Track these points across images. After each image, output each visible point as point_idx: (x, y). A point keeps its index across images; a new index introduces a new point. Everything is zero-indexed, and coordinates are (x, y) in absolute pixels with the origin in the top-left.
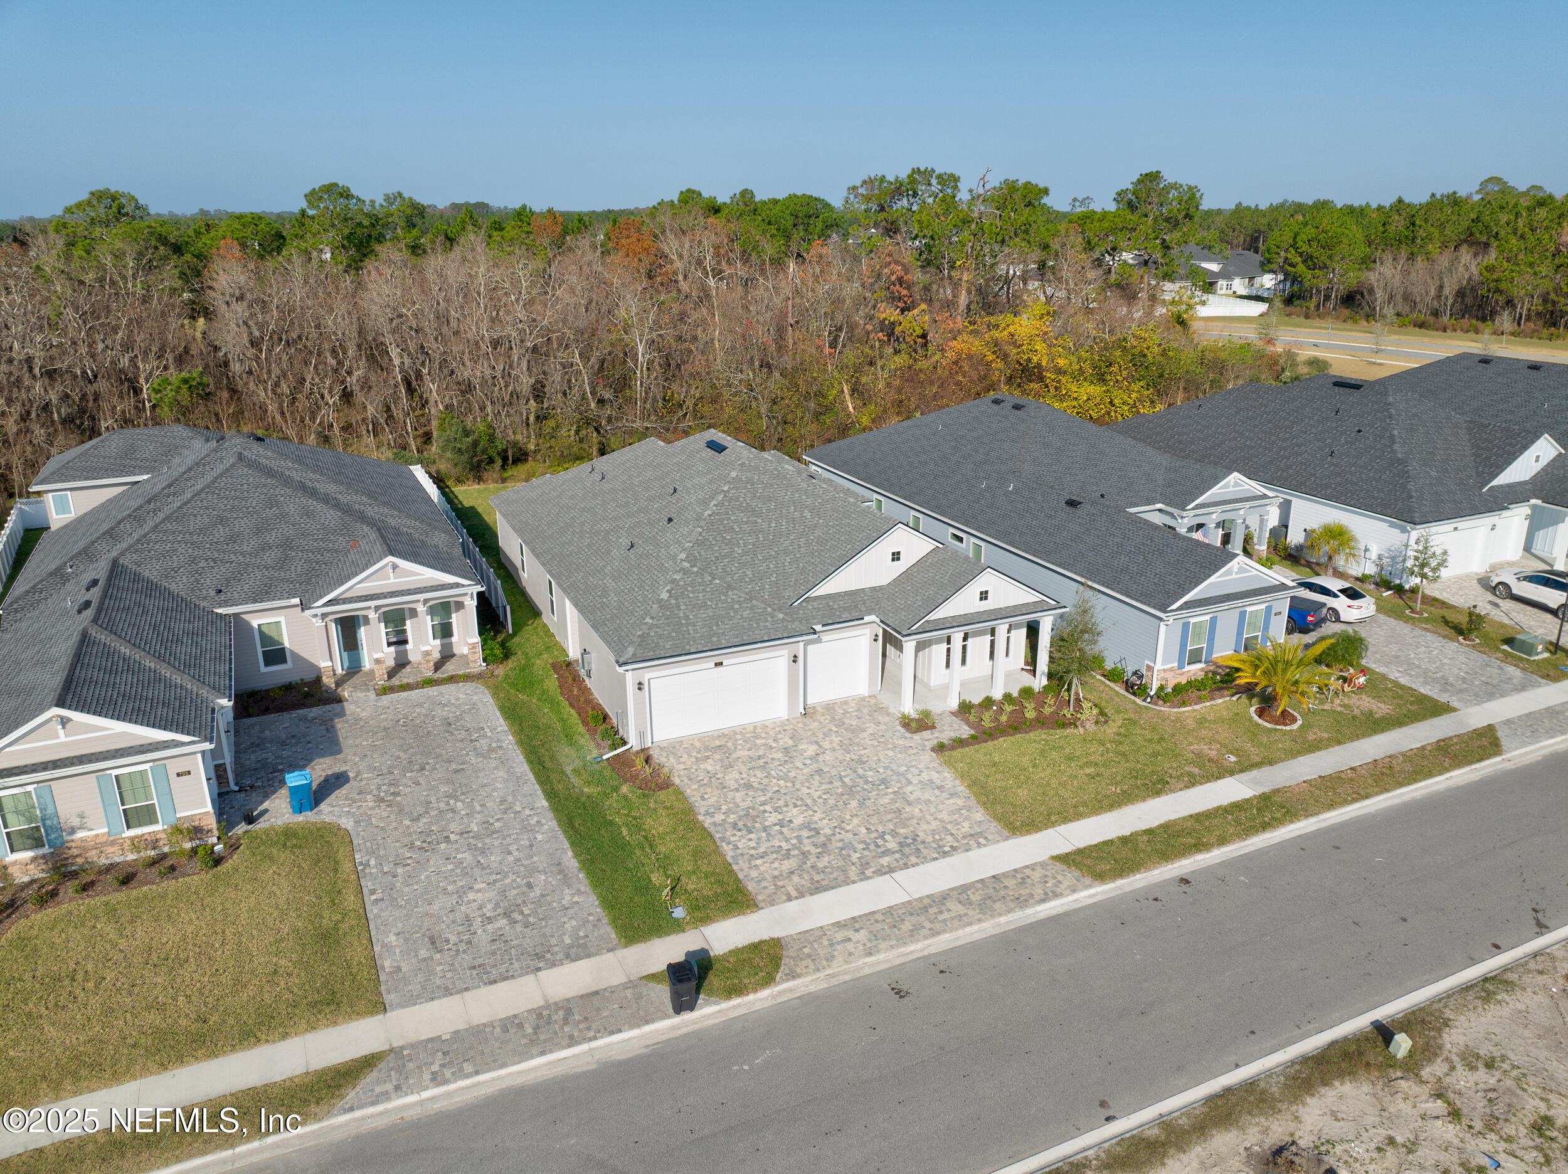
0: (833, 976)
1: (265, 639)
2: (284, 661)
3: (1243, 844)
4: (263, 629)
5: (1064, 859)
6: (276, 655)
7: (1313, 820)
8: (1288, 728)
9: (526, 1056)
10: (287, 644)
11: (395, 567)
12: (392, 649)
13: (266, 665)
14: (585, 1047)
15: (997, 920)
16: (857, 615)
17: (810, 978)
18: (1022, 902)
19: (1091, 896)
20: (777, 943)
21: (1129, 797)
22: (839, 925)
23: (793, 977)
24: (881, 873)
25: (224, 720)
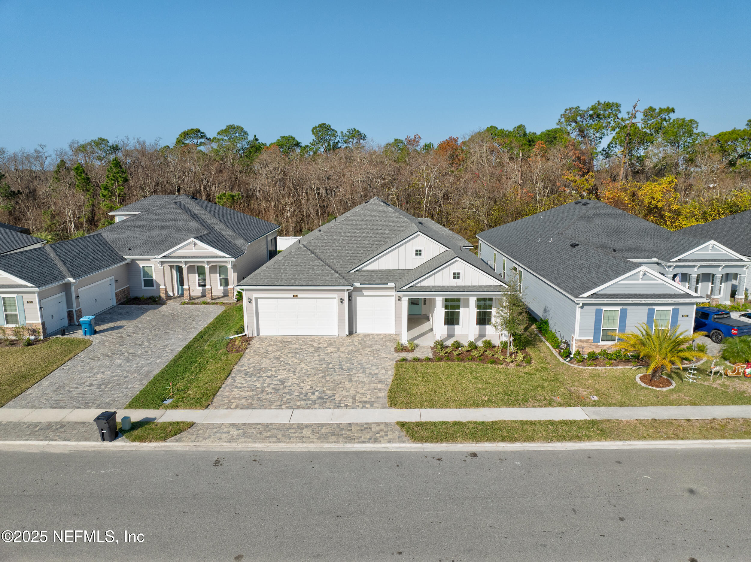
0: (199, 446)
1: (146, 274)
2: (153, 286)
3: (545, 445)
4: (146, 269)
5: (402, 425)
6: (149, 282)
8: (658, 389)
10: (154, 278)
11: (195, 244)
12: (201, 288)
13: (145, 286)
14: (46, 443)
15: (322, 444)
16: (384, 281)
17: (184, 444)
18: (349, 439)
19: (398, 448)
20: (191, 425)
21: (490, 403)
22: (233, 425)
23: (177, 441)
24: (291, 408)
25: (77, 291)
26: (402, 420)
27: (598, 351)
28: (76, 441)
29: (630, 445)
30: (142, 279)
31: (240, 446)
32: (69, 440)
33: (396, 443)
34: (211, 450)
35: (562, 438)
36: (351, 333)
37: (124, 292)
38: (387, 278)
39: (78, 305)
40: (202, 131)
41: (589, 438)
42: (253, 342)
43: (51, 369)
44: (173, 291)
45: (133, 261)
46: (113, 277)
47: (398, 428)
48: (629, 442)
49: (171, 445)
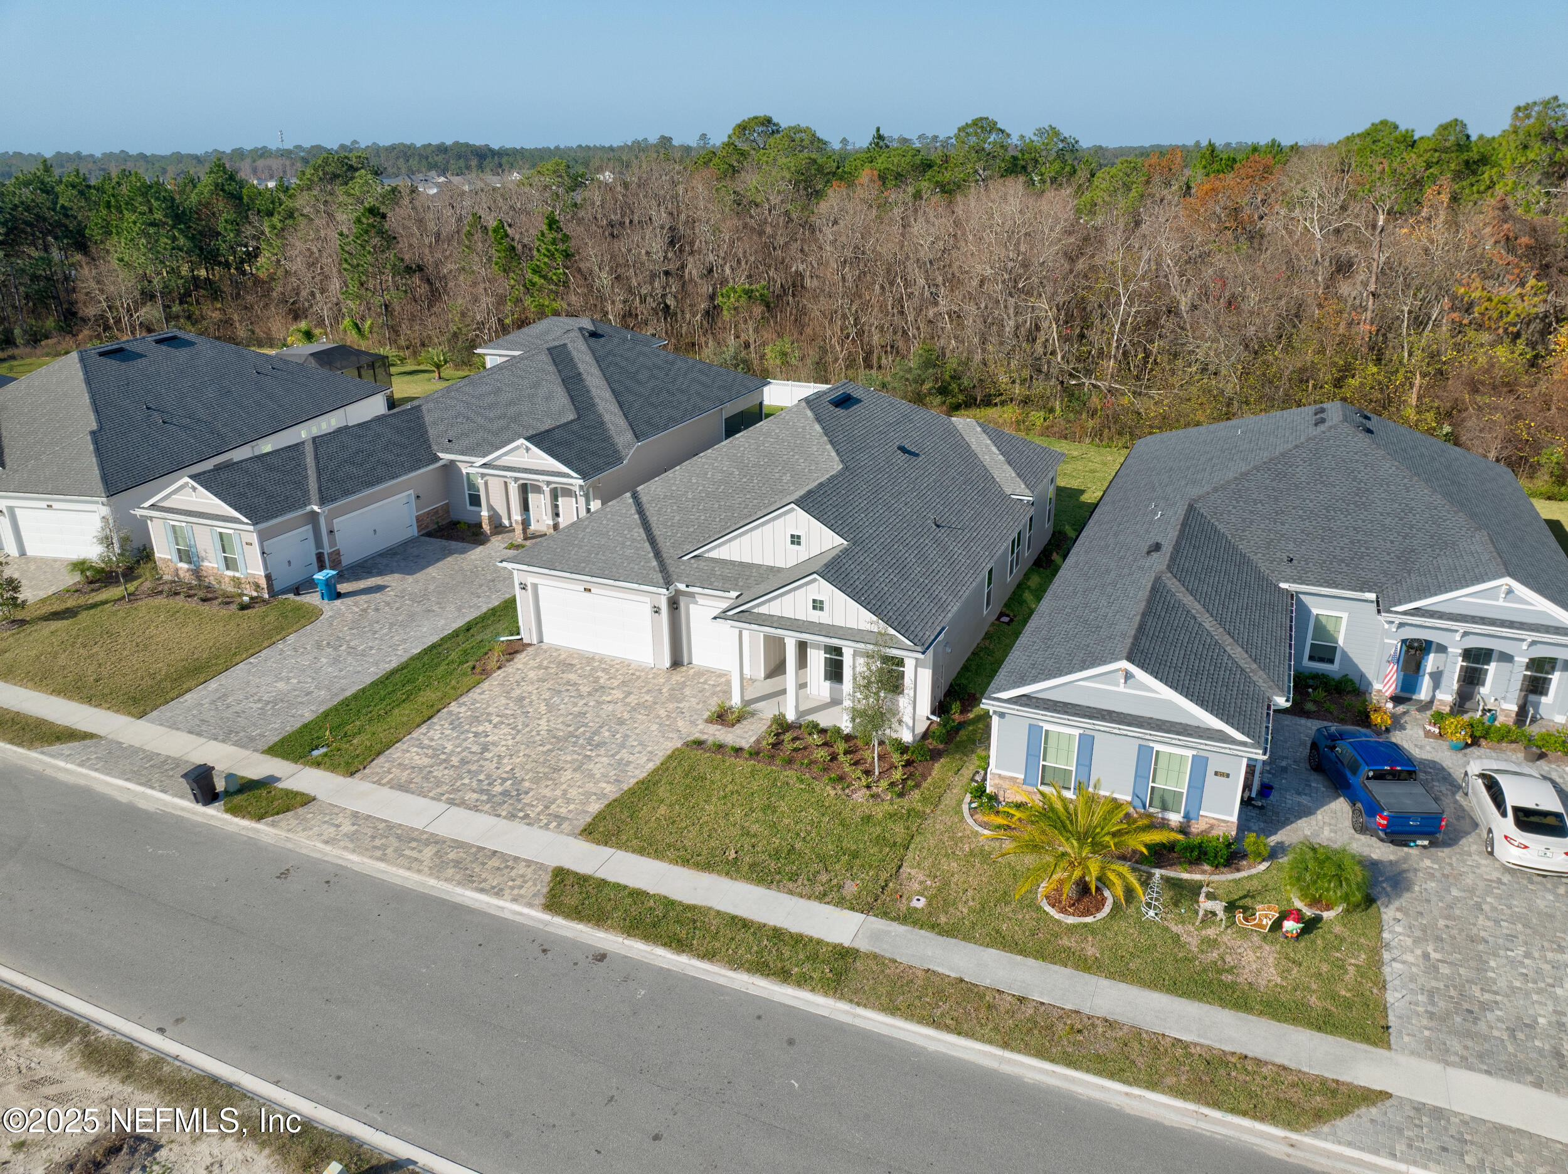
0: (288, 840)
1: (470, 485)
2: (480, 505)
3: (721, 971)
4: (471, 477)
5: (560, 874)
6: (476, 499)
8: (1058, 916)
10: (482, 493)
11: (528, 449)
13: (471, 504)
15: (428, 880)
16: (727, 586)
17: (276, 832)
18: (468, 880)
19: (515, 913)
20: (306, 800)
21: (731, 868)
23: (273, 825)
25: (329, 522)
26: (567, 865)
27: (1036, 801)
29: (859, 1016)
30: (467, 492)
31: (334, 853)
33: (520, 904)
34: (297, 850)
35: (761, 968)
36: (676, 663)
37: (437, 512)
39: (333, 543)
40: (775, 120)
41: (802, 981)
42: (522, 656)
43: (235, 661)
45: (452, 462)
46: (411, 491)
47: (549, 877)
48: (860, 1011)
49: (265, 831)
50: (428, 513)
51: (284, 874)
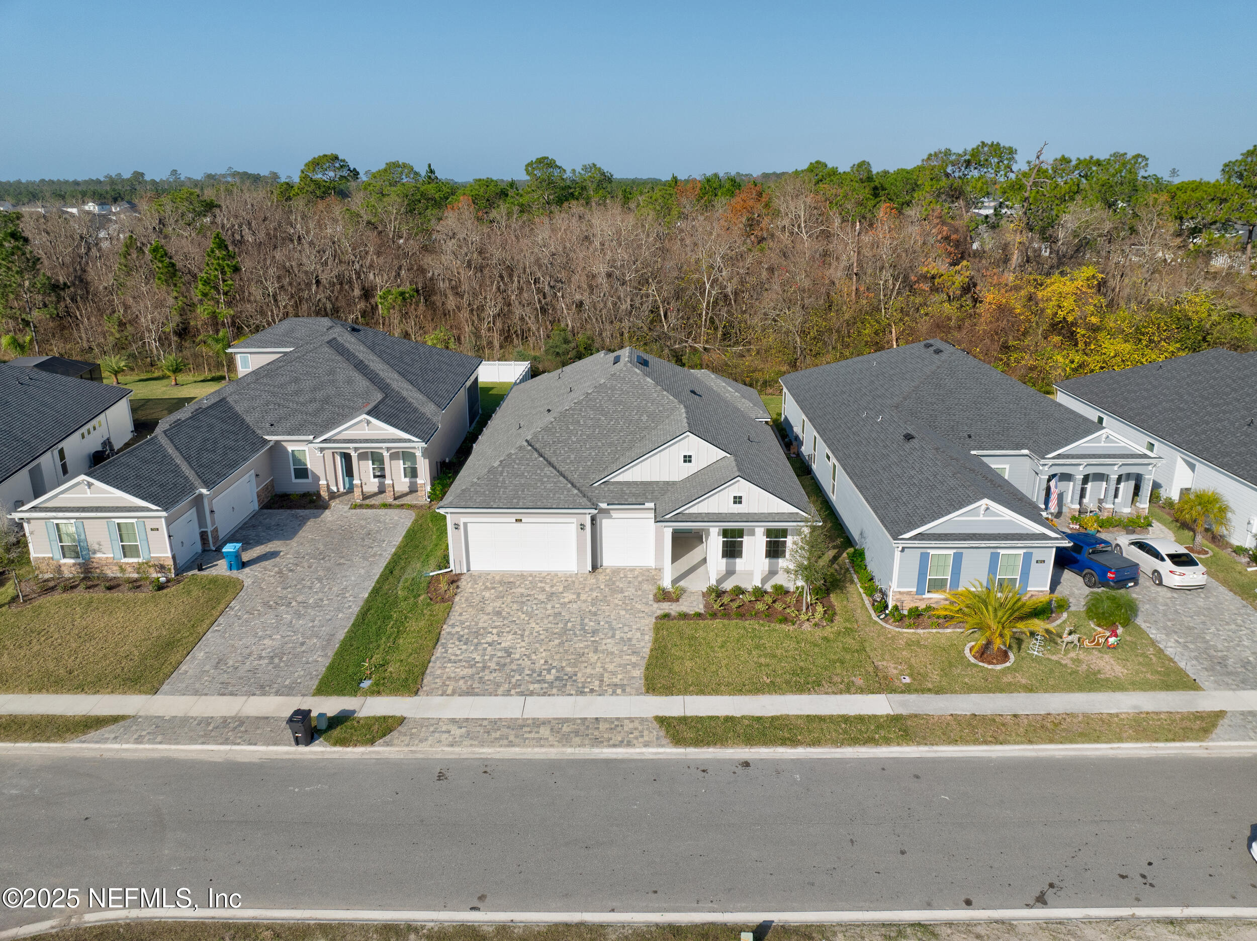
0: (415, 752)
1: (296, 461)
2: (307, 477)
3: (833, 750)
4: (296, 453)
5: (662, 721)
6: (302, 472)
7: (926, 748)
8: (990, 667)
9: (192, 741)
10: (309, 466)
11: (368, 423)
12: (376, 480)
13: (296, 478)
14: (227, 747)
15: (564, 749)
16: (640, 500)
17: (397, 749)
18: (597, 742)
19: (656, 754)
20: (401, 720)
21: (773, 688)
22: (453, 721)
23: (387, 744)
24: (521, 694)
25: (210, 503)
26: (661, 714)
27: (922, 606)
28: (263, 745)
29: (936, 751)
30: (292, 468)
31: (467, 751)
32: (255, 744)
33: (653, 747)
34: (430, 757)
35: (854, 741)
36: (595, 567)
37: (267, 488)
38: (644, 494)
39: (213, 523)
41: (887, 741)
42: (463, 583)
44: (337, 485)
45: (277, 443)
46: (253, 471)
47: (656, 725)
48: (935, 748)
49: (380, 751)
50: (263, 489)
51: (441, 776)
